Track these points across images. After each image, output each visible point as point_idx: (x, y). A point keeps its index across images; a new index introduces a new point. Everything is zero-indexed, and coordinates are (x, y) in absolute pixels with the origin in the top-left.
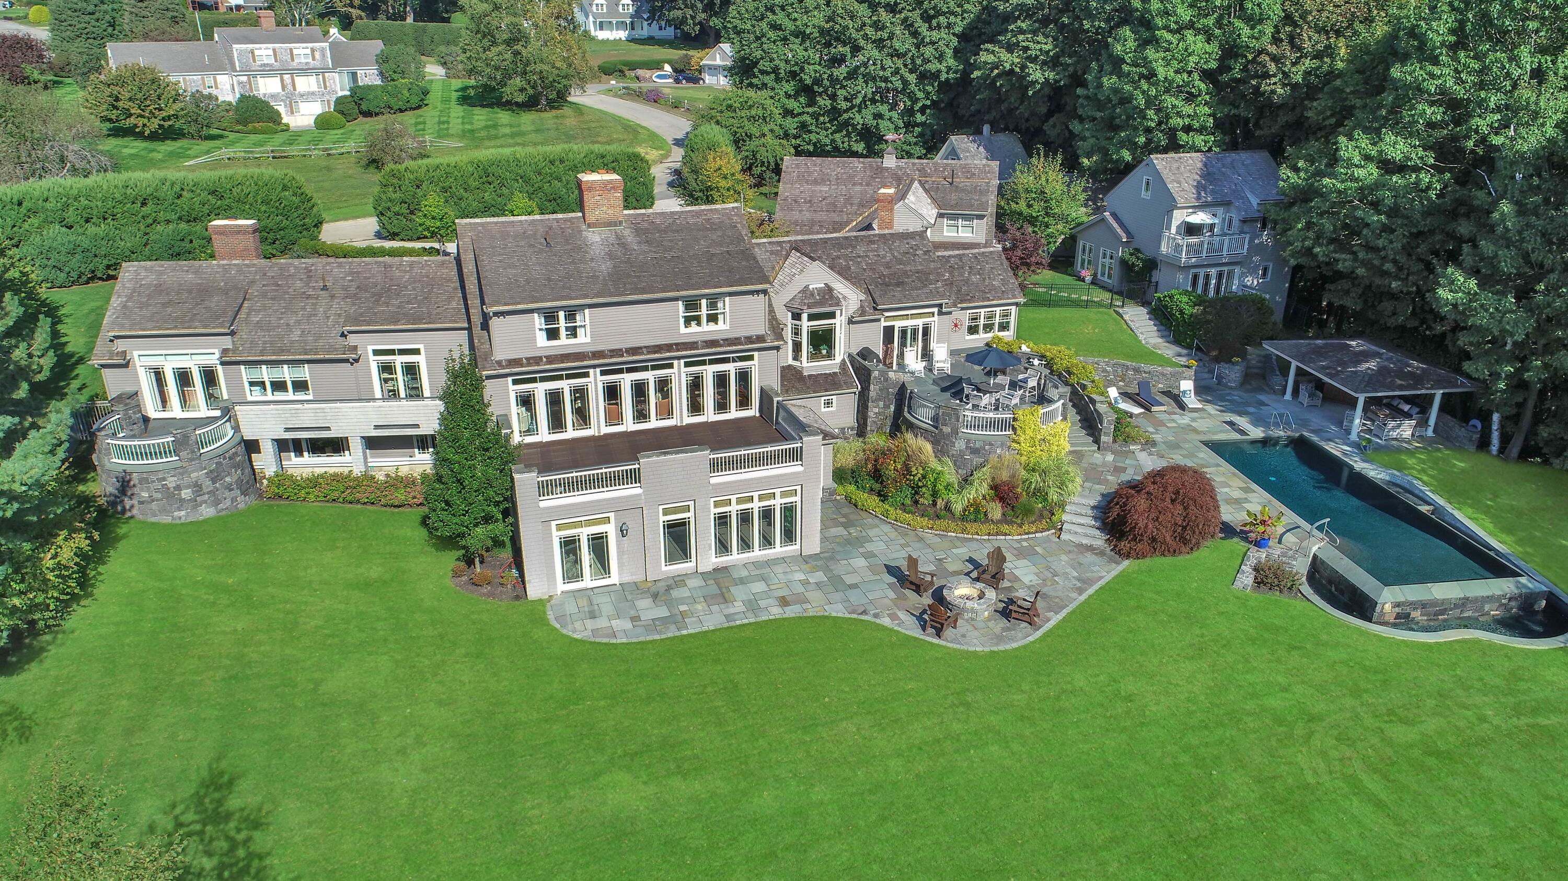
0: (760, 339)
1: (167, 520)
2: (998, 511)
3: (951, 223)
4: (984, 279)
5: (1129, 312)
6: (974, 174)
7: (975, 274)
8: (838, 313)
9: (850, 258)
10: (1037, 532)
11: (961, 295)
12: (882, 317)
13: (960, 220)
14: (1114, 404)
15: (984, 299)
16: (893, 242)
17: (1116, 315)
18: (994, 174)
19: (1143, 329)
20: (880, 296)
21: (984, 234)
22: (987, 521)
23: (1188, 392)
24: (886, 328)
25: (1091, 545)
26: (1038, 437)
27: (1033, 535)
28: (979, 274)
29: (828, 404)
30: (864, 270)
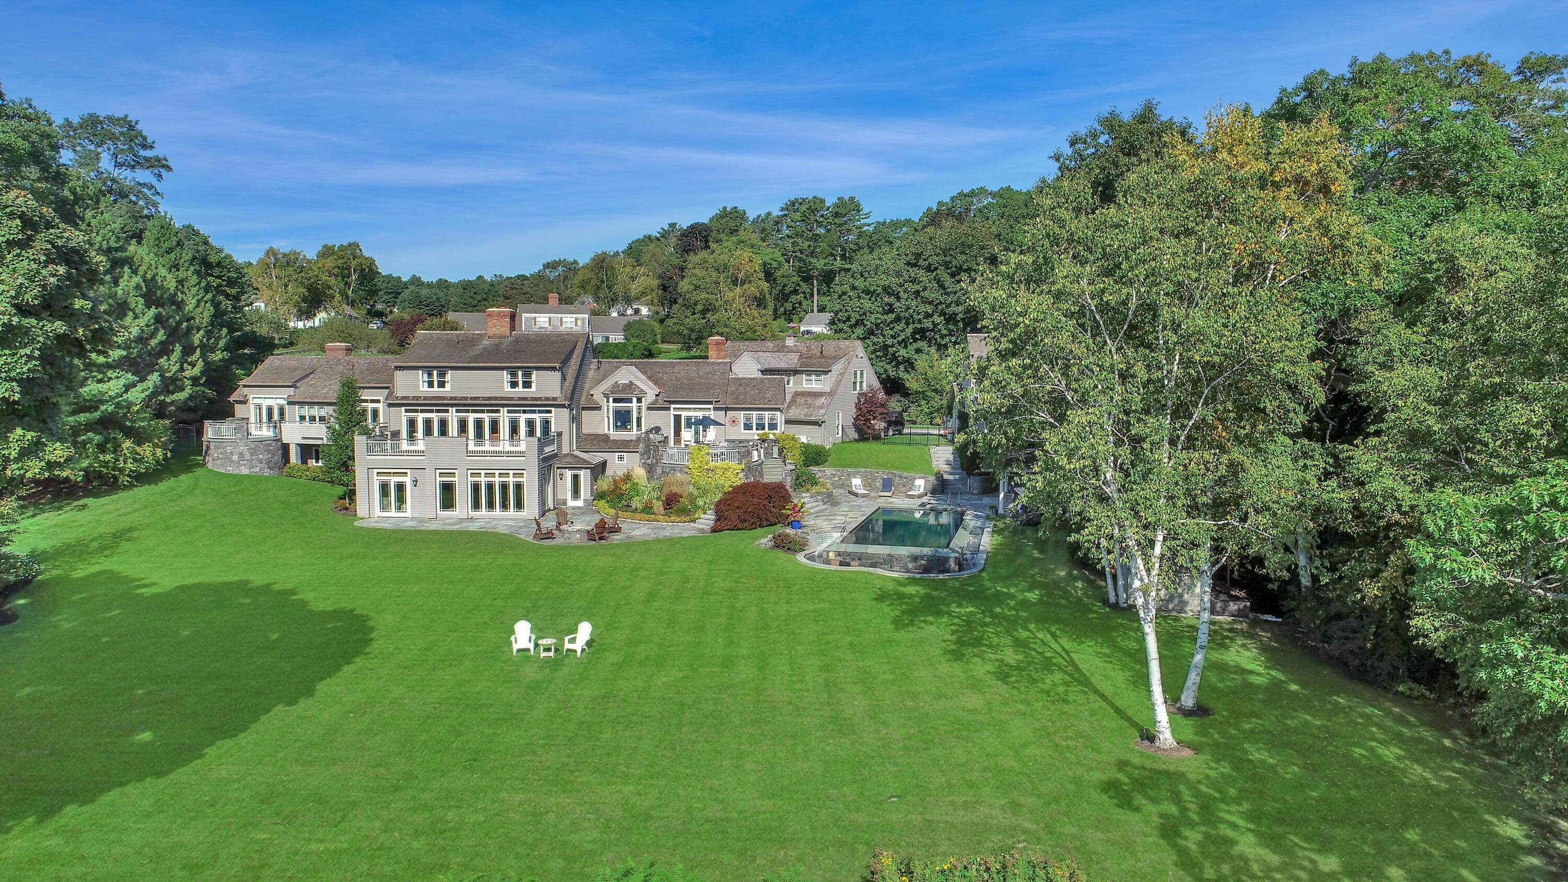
0: (555, 399)
1: (223, 471)
2: (662, 508)
3: (809, 378)
4: (760, 393)
5: (938, 448)
6: (841, 349)
7: (755, 390)
8: (635, 400)
9: (666, 373)
10: (681, 522)
11: (737, 400)
12: (670, 407)
13: (814, 376)
14: (854, 489)
15: (752, 404)
16: (703, 367)
17: (927, 450)
18: (855, 350)
19: (941, 459)
20: (671, 393)
21: (829, 387)
22: (653, 514)
23: (917, 487)
24: (675, 416)
25: (702, 528)
26: (706, 467)
27: (676, 524)
28: (758, 390)
29: (621, 458)
30: (672, 380)
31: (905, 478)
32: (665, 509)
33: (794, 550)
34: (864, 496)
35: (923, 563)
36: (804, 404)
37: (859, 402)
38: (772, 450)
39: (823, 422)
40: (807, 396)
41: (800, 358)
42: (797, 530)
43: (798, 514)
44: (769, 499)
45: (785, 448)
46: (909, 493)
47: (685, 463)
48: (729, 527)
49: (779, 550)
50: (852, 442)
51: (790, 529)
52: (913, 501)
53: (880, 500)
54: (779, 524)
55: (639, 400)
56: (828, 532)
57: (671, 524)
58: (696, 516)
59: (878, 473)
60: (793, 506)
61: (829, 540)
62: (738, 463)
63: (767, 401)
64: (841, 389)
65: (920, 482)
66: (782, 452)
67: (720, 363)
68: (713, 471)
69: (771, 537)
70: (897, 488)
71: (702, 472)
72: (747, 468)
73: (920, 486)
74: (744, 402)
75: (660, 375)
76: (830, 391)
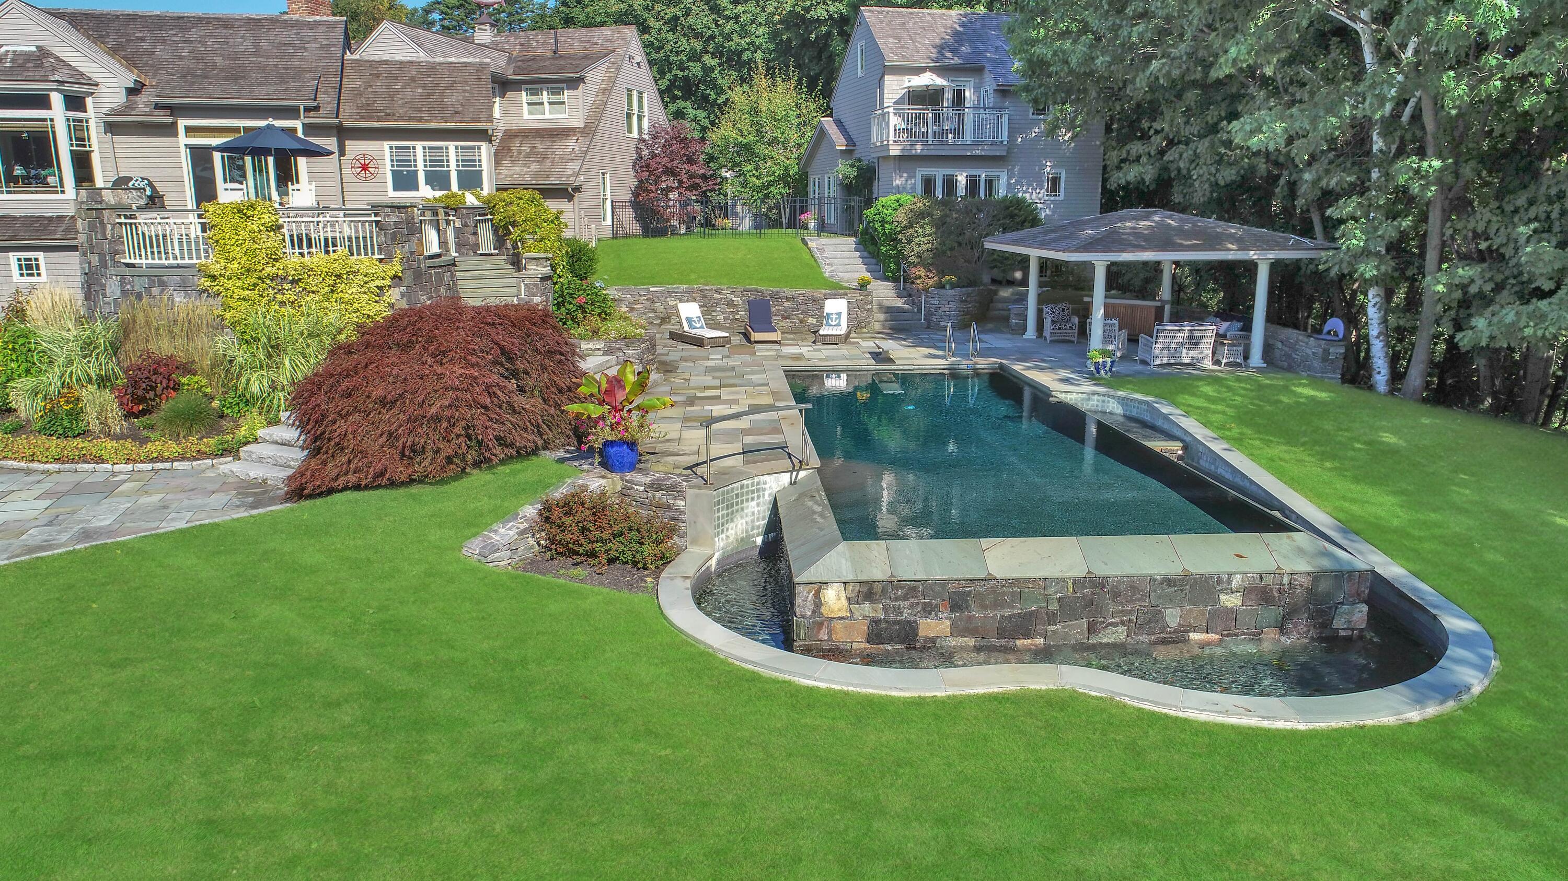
2: (114, 413)
3: (534, 99)
4: (429, 94)
5: (824, 241)
6: (596, 43)
7: (416, 87)
8: (57, 99)
9: (164, 42)
10: (183, 459)
11: (368, 110)
12: (174, 125)
13: (545, 93)
14: (686, 328)
15: (411, 119)
16: (269, 30)
17: (801, 245)
18: (627, 44)
19: (836, 261)
20: (174, 87)
21: (581, 113)
22: (84, 434)
23: (834, 316)
24: (193, 149)
25: (265, 481)
26: (268, 270)
27: (167, 465)
28: (424, 87)
29: (29, 267)
30: (181, 58)
31: (788, 300)
32: (130, 415)
33: (635, 564)
34: (718, 343)
35: (1229, 604)
36: (528, 155)
37: (640, 158)
38: (475, 234)
39: (577, 189)
40: (534, 137)
41: (510, 60)
42: (630, 476)
43: (625, 413)
44: (509, 365)
45: (514, 224)
46: (821, 332)
47: (195, 261)
48: (352, 479)
49: (579, 571)
50: (636, 236)
51: (605, 472)
52: (843, 350)
53: (763, 351)
54: (561, 454)
55: (75, 102)
56: (741, 473)
57: (149, 466)
58: (243, 432)
59: (720, 293)
60: (604, 386)
61: (754, 503)
62: (381, 260)
63: (448, 113)
64: (605, 125)
65: (836, 306)
66: (505, 235)
67: (318, 24)
68: (294, 282)
69: (530, 511)
70: (785, 324)
71: (255, 285)
72: (409, 273)
73: (839, 314)
74: (389, 115)
75: (145, 45)
76: (582, 126)
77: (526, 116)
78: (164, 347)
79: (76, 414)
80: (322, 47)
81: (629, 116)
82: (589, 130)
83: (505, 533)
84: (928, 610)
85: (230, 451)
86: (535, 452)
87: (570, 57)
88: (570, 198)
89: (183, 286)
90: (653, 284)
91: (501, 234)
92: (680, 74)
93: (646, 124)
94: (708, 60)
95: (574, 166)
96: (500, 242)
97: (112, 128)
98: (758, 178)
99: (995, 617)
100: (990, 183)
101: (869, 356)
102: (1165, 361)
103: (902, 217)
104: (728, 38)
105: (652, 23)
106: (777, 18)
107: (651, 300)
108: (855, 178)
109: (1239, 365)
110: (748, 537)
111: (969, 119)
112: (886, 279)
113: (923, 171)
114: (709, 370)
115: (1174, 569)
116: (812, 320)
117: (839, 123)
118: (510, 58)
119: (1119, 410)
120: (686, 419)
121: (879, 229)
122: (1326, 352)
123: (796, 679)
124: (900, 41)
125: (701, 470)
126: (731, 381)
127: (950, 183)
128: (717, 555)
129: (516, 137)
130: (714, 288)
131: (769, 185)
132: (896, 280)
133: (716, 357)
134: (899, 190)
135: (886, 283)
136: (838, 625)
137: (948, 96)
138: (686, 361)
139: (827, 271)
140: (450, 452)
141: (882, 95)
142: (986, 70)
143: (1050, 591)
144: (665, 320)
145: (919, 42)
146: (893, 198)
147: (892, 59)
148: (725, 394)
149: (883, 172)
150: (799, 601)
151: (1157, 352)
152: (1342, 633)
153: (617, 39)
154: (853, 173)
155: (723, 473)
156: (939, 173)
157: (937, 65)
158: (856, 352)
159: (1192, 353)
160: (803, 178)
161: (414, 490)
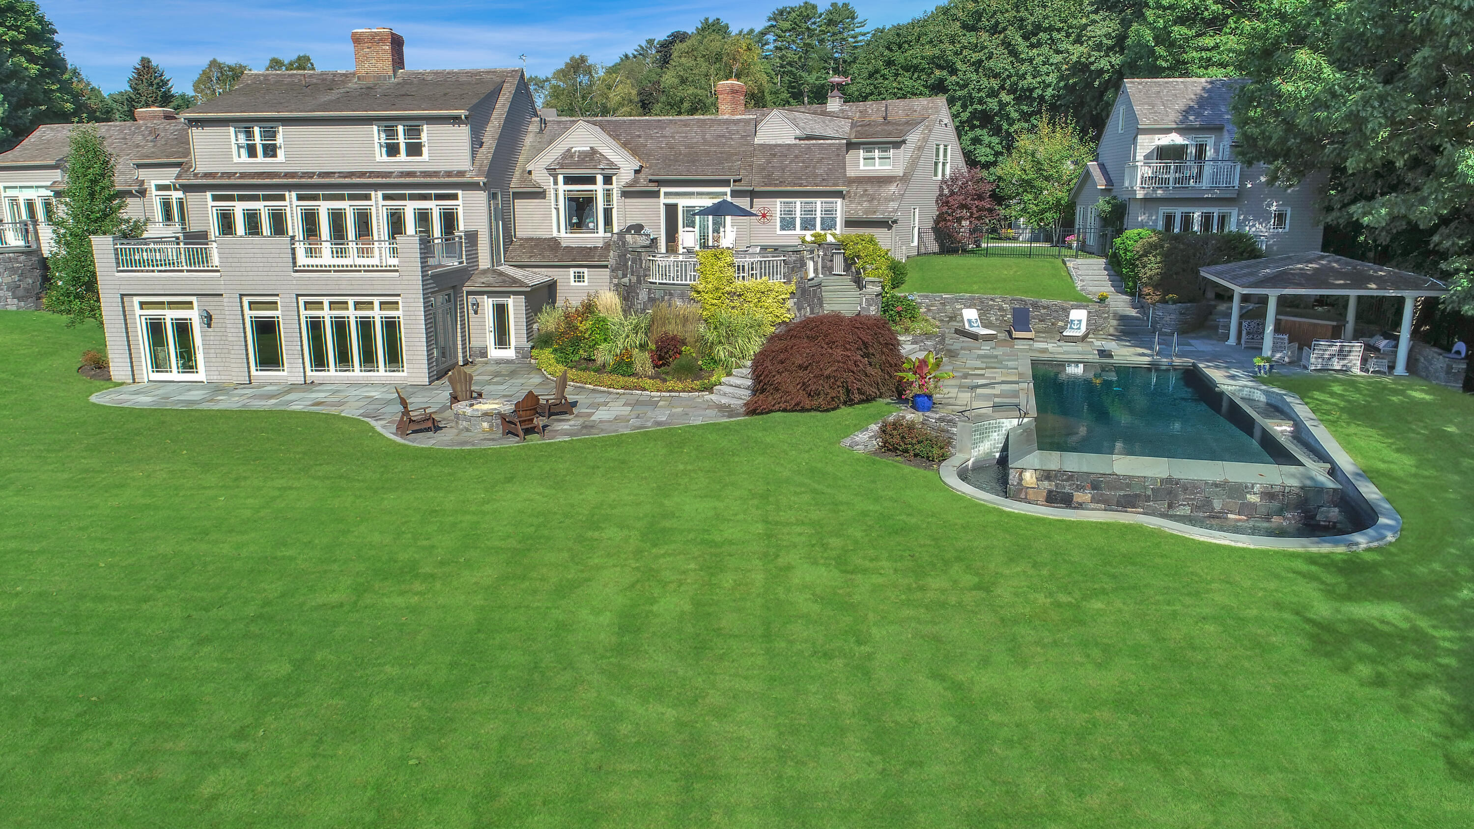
0: (461, 173)
2: (649, 364)
3: (869, 155)
4: (807, 167)
5: (1079, 261)
6: (915, 111)
7: (798, 162)
8: (600, 179)
9: (652, 138)
10: (684, 391)
11: (769, 179)
12: (659, 191)
13: (877, 151)
14: (967, 326)
15: (795, 185)
16: (710, 127)
17: (1061, 264)
18: (937, 111)
19: (1087, 277)
20: (660, 169)
21: (901, 168)
22: (633, 375)
23: (1076, 322)
24: (667, 206)
25: (729, 405)
26: (727, 289)
27: (677, 394)
28: (803, 162)
29: (579, 277)
30: (661, 148)
31: (1044, 308)
32: (656, 366)
33: (928, 458)
34: (988, 338)
35: (1252, 500)
36: (862, 196)
37: (941, 195)
38: (832, 261)
39: (895, 222)
40: (867, 183)
41: (853, 125)
42: (927, 414)
43: (927, 380)
44: (864, 350)
45: (859, 257)
46: (1064, 334)
47: (688, 282)
48: (783, 406)
49: (899, 458)
50: (934, 253)
51: (913, 411)
52: (1080, 347)
53: (1019, 346)
54: (889, 400)
55: (608, 180)
56: (990, 416)
57: (668, 394)
58: (713, 379)
59: (994, 301)
60: (917, 364)
61: (996, 434)
62: (784, 283)
63: (819, 179)
64: (918, 173)
65: (1079, 315)
66: (852, 264)
67: (739, 121)
68: (740, 295)
69: (875, 427)
70: (1041, 326)
71: (720, 297)
72: (799, 290)
73: (1080, 321)
74: (781, 182)
75: (641, 140)
76: (901, 175)
77: (862, 167)
78: (673, 329)
79: (630, 364)
80: (743, 137)
81: (936, 164)
82: (905, 179)
83: (862, 437)
84: (1079, 488)
85: (709, 389)
86: (874, 399)
87: (896, 124)
88: (890, 227)
89: (682, 296)
90: (946, 292)
91: (849, 263)
92: (979, 107)
93: (948, 166)
94: (1005, 97)
95: (893, 205)
96: (847, 268)
97: (625, 194)
98: (1037, 205)
99: (1115, 495)
100: (1223, 220)
101: (1096, 352)
102: (1319, 367)
103: (1138, 247)
104: (1023, 77)
105: (959, 65)
106: (1065, 67)
107: (943, 304)
108: (1110, 212)
109: (1384, 373)
110: (992, 452)
111: (1208, 170)
112: (1126, 293)
113: (1164, 210)
114: (980, 357)
115: (1219, 479)
116: (1060, 324)
117: (1102, 167)
118: (852, 123)
119: (1263, 398)
120: (960, 387)
121: (1123, 255)
122: (1450, 367)
123: (1004, 508)
124: (1153, 107)
125: (966, 414)
126: (993, 365)
127: (1187, 221)
128: (972, 459)
129: (854, 182)
130: (990, 296)
131: (1043, 212)
132: (1132, 294)
133: (986, 348)
134: (1142, 225)
135: (1124, 297)
136: (1030, 491)
137: (1192, 150)
138: (965, 350)
139: (1079, 285)
140: (834, 395)
141: (1135, 149)
142: (1226, 129)
143: (1147, 484)
144: (952, 318)
145: (1170, 108)
146: (1136, 231)
147: (1144, 122)
148: (988, 373)
149: (1132, 209)
150: (1011, 477)
151: (1312, 360)
152: (1322, 523)
153: (931, 108)
154: (1108, 208)
155: (980, 415)
156: (1179, 212)
157: (1184, 126)
158: (1088, 349)
159: (1342, 363)
160: (1071, 207)
161: (813, 413)
